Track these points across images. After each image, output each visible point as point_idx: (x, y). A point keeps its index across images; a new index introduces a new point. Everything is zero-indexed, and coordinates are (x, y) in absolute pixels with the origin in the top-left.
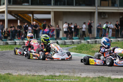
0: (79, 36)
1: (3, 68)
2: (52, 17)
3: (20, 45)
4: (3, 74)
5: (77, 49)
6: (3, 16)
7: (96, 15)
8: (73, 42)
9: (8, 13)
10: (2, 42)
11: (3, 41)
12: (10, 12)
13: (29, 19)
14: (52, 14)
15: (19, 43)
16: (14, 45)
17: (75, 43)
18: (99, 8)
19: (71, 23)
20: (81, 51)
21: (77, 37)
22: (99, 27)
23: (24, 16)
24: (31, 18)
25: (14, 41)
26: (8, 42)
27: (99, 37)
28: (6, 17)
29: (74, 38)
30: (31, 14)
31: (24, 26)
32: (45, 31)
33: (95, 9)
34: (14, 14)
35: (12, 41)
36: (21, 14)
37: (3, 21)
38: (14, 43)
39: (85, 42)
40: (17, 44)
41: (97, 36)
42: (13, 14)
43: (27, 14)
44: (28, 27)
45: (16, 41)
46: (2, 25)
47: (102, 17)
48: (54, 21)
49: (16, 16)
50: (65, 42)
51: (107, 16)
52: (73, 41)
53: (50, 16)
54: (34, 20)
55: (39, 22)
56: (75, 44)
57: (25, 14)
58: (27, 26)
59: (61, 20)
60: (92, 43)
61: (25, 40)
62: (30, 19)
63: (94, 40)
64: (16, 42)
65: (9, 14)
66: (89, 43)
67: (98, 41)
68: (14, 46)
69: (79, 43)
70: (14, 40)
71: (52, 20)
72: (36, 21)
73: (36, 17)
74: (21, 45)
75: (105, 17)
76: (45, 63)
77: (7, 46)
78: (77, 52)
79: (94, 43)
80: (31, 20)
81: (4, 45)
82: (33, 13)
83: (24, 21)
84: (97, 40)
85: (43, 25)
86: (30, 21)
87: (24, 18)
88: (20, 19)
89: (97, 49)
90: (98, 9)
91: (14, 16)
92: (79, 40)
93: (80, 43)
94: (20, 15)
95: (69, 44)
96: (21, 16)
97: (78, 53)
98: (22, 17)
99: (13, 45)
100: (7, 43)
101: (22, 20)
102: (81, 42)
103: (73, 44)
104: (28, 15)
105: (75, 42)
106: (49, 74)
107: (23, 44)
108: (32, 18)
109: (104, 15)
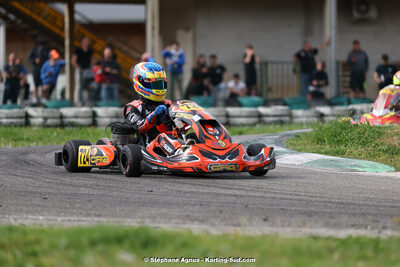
0: (265, 94)
3: (45, 126)
7: (331, 8)
8: (260, 116)
13: (54, 24)
15: (41, 120)
17: (267, 119)
23: (31, 10)
24: (63, 21)
25: (21, 111)
36: (21, 2)
38: (21, 118)
40: (33, 121)
43: (46, 2)
45: (31, 111)
48: (161, 32)
50: (227, 116)
51: (373, 13)
54: (77, 27)
55: (95, 37)
56: (270, 123)
57: (39, 2)
59: (187, 29)
62: (59, 23)
64: (27, 116)
68: (23, 130)
71: (153, 28)
73: (84, 17)
74: (48, 126)
75: (367, 16)
80: (63, 28)
83: (35, 32)
86: (58, 31)
87: (35, 16)
92: (285, 108)
93: (287, 119)
94: (17, 5)
95: (243, 125)
99: (16, 125)
101: (25, 26)
102: (291, 116)
103: (260, 122)
105: (267, 116)
107: (57, 121)
108: (67, 19)
109: (363, 8)
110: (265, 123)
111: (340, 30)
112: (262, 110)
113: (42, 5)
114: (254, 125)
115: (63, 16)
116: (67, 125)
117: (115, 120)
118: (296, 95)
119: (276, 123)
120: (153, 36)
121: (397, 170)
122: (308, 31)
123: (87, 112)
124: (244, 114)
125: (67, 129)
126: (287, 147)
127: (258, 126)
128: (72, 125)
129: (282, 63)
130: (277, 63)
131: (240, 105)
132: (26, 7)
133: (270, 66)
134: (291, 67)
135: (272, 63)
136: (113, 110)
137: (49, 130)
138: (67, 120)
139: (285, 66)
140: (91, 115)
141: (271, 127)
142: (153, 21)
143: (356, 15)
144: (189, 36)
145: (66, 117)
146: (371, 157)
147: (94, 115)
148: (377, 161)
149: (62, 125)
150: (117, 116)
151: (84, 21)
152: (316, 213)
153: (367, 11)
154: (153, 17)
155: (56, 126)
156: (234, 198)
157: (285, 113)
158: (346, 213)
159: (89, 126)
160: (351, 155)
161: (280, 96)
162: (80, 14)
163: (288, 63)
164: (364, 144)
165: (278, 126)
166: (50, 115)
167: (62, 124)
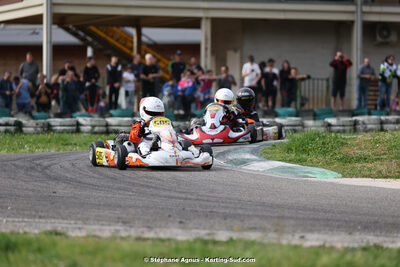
0: (298, 106)
1: (34, 213)
2: (206, 39)
3: (93, 133)
4: (36, 231)
5: (289, 150)
6: (35, 33)
7: (357, 33)
9: (54, 23)
10: (32, 122)
11: (33, 118)
12: (60, 20)
13: (124, 45)
14: (206, 27)
15: (90, 128)
16: (72, 132)
18: (366, 9)
19: (271, 61)
20: (304, 156)
21: (291, 109)
22: (367, 76)
23: (105, 33)
24: (132, 42)
25: (73, 119)
26: (53, 124)
27: (366, 110)
28: (47, 36)
29: (279, 110)
30: (133, 26)
31: (109, 67)
32: (180, 88)
33: (353, 12)
34: (75, 26)
35: (67, 120)
36: (97, 26)
37: (36, 49)
38: (72, 125)
39: (318, 127)
40: (82, 128)
41: (360, 106)
42: (71, 27)
43: (118, 26)
44: (121, 73)
45: (81, 120)
46: (31, 64)
47: (379, 39)
48: (213, 52)
49: (81, 34)
51: (393, 38)
52: (278, 120)
53: (200, 36)
54: (144, 47)
55: (159, 56)
57: (112, 26)
58: (120, 68)
59: (236, 50)
60: (341, 128)
61: (111, 116)
62: (129, 44)
63: (350, 119)
64: (78, 124)
65: (55, 27)
66: (333, 128)
67: (364, 123)
68: (74, 135)
69: (297, 128)
70: (72, 117)
71: (206, 49)
73: (150, 39)
74: (96, 133)
75: (388, 40)
76: (180, 198)
77: (48, 136)
78: (290, 161)
79: (347, 128)
80: (131, 49)
81: (38, 133)
82: (138, 22)
83: (109, 52)
84: (360, 118)
85: (173, 66)
86: (128, 51)
87: (108, 38)
88: (96, 43)
89: (360, 149)
90: (364, 13)
91: (75, 35)
92: (298, 118)
93: (300, 128)
94: (93, 29)
96: (99, 32)
98: (100, 37)
99: (68, 132)
100: (49, 128)
101: (100, 46)
104: (121, 29)
106: (194, 236)
107: (104, 129)
108: (135, 40)
109: (385, 33)
111: (365, 53)
113: (115, 28)
115: (132, 38)
118: (324, 107)
120: (206, 56)
121: (344, 176)
132: (102, 31)
137: (97, 136)
142: (206, 43)
144: (238, 55)
149: (107, 133)
151: (150, 42)
153: (388, 36)
155: (102, 133)
161: (311, 107)
162: (147, 37)
166: (97, 123)
167: (108, 131)
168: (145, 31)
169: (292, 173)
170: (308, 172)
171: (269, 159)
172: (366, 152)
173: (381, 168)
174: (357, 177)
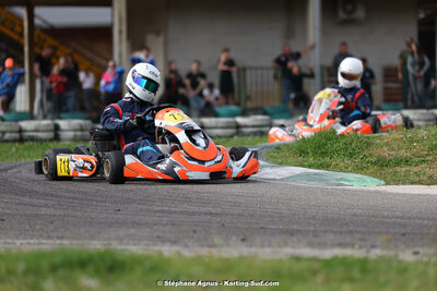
0: (243, 103)
7: (314, 7)
13: (12, 30)
24: (22, 26)
29: (219, 110)
30: (23, 5)
48: (130, 36)
51: (360, 13)
54: (37, 33)
56: (248, 135)
59: (157, 33)
62: (18, 29)
71: (120, 32)
72: (43, 36)
73: (44, 21)
75: (354, 16)
78: (310, 167)
80: (21, 35)
86: (16, 37)
92: (265, 118)
93: (267, 130)
97: (318, 168)
103: (238, 133)
104: (7, 8)
108: (26, 24)
109: (349, 7)
110: (243, 134)
111: (324, 32)
112: (240, 120)
114: (232, 136)
115: (21, 21)
116: (27, 140)
117: (79, 133)
118: (277, 104)
119: (255, 134)
120: (120, 41)
121: (387, 184)
122: (289, 34)
123: (48, 125)
124: (220, 125)
125: (27, 144)
126: (267, 160)
127: (236, 138)
128: (32, 139)
129: (262, 68)
130: (256, 68)
131: (216, 115)
133: (248, 72)
134: (271, 73)
135: (251, 68)
136: (76, 122)
137: (8, 145)
138: (26, 134)
139: (265, 72)
140: (52, 128)
141: (250, 139)
142: (121, 24)
143: (342, 15)
144: (160, 40)
145: (26, 131)
146: (359, 169)
147: (57, 128)
148: (366, 174)
149: (21, 140)
150: (82, 130)
151: (44, 25)
152: (298, 231)
153: (353, 11)
154: (120, 20)
155: (15, 141)
156: (209, 217)
157: (265, 123)
158: (331, 232)
159: (51, 140)
160: (337, 168)
161: (259, 104)
162: (39, 18)
163: (268, 69)
164: (351, 155)
165: (257, 138)
166: (9, 128)
167: (22, 138)
168: (39, 11)
169: (321, 180)
170: (341, 179)
171: (281, 164)
172: (403, 153)
173: (430, 172)
174: (404, 184)
